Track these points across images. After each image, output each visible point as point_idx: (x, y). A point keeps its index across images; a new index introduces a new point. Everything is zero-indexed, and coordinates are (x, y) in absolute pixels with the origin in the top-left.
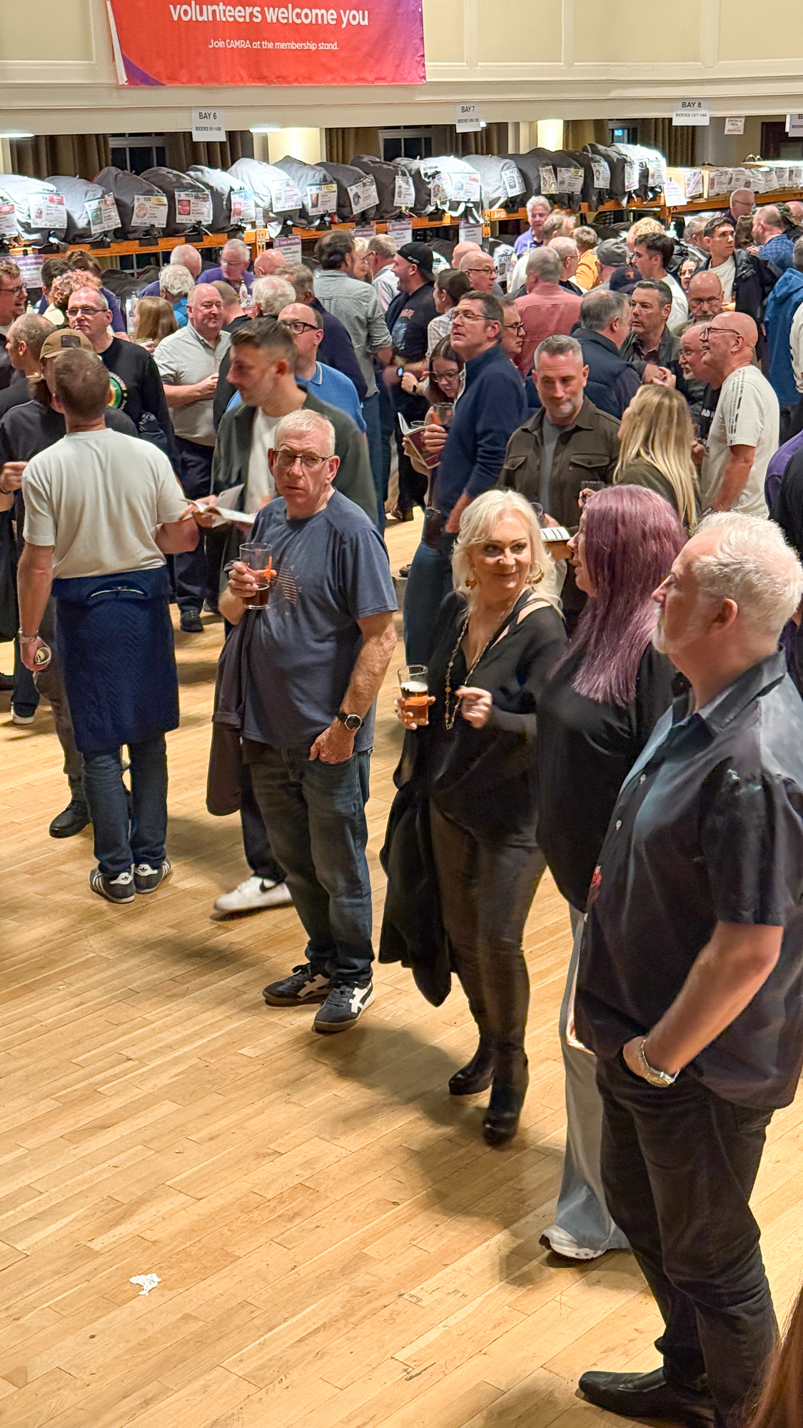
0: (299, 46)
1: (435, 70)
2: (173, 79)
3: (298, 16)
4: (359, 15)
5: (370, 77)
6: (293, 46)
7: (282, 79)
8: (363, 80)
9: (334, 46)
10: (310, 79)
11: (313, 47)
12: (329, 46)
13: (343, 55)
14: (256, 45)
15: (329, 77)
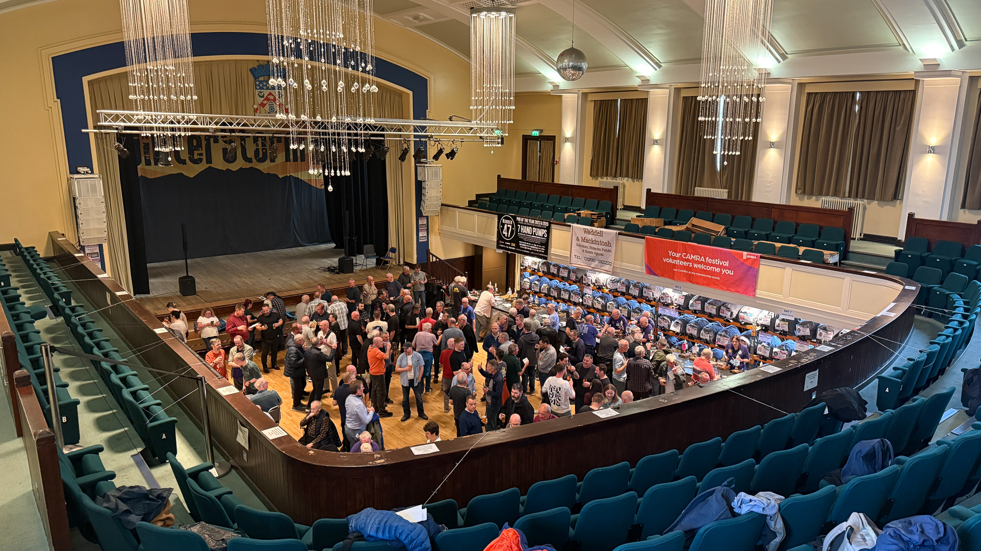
0: (705, 276)
1: (759, 293)
2: (663, 276)
3: (705, 267)
4: (729, 272)
5: (732, 290)
6: (702, 275)
7: (698, 284)
8: (730, 290)
9: (718, 278)
10: (708, 285)
11: (710, 277)
12: (716, 278)
14: (690, 272)
15: (715, 286)
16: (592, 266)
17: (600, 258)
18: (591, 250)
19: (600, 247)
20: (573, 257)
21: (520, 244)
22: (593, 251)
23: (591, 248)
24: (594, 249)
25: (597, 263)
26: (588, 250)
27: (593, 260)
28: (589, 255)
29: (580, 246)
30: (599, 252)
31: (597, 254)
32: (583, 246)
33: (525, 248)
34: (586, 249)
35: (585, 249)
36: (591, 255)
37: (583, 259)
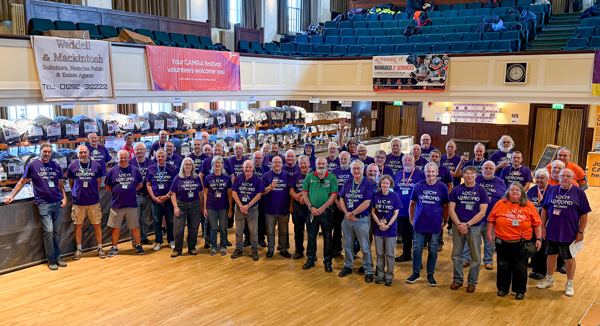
1: (244, 86)
3: (205, 71)
4: (222, 72)
5: (225, 88)
6: (203, 79)
7: (199, 89)
10: (208, 89)
11: (208, 80)
12: (213, 80)
13: (217, 82)
14: (192, 79)
15: (213, 88)
16: (74, 96)
17: (89, 81)
18: (72, 72)
19: (86, 65)
22: (77, 72)
23: (73, 68)
24: (78, 69)
25: (82, 89)
26: (67, 72)
27: (75, 87)
28: (68, 81)
29: (51, 68)
30: (87, 73)
31: (84, 76)
32: (57, 68)
34: (64, 71)
35: (61, 72)
36: (73, 79)
37: (58, 89)
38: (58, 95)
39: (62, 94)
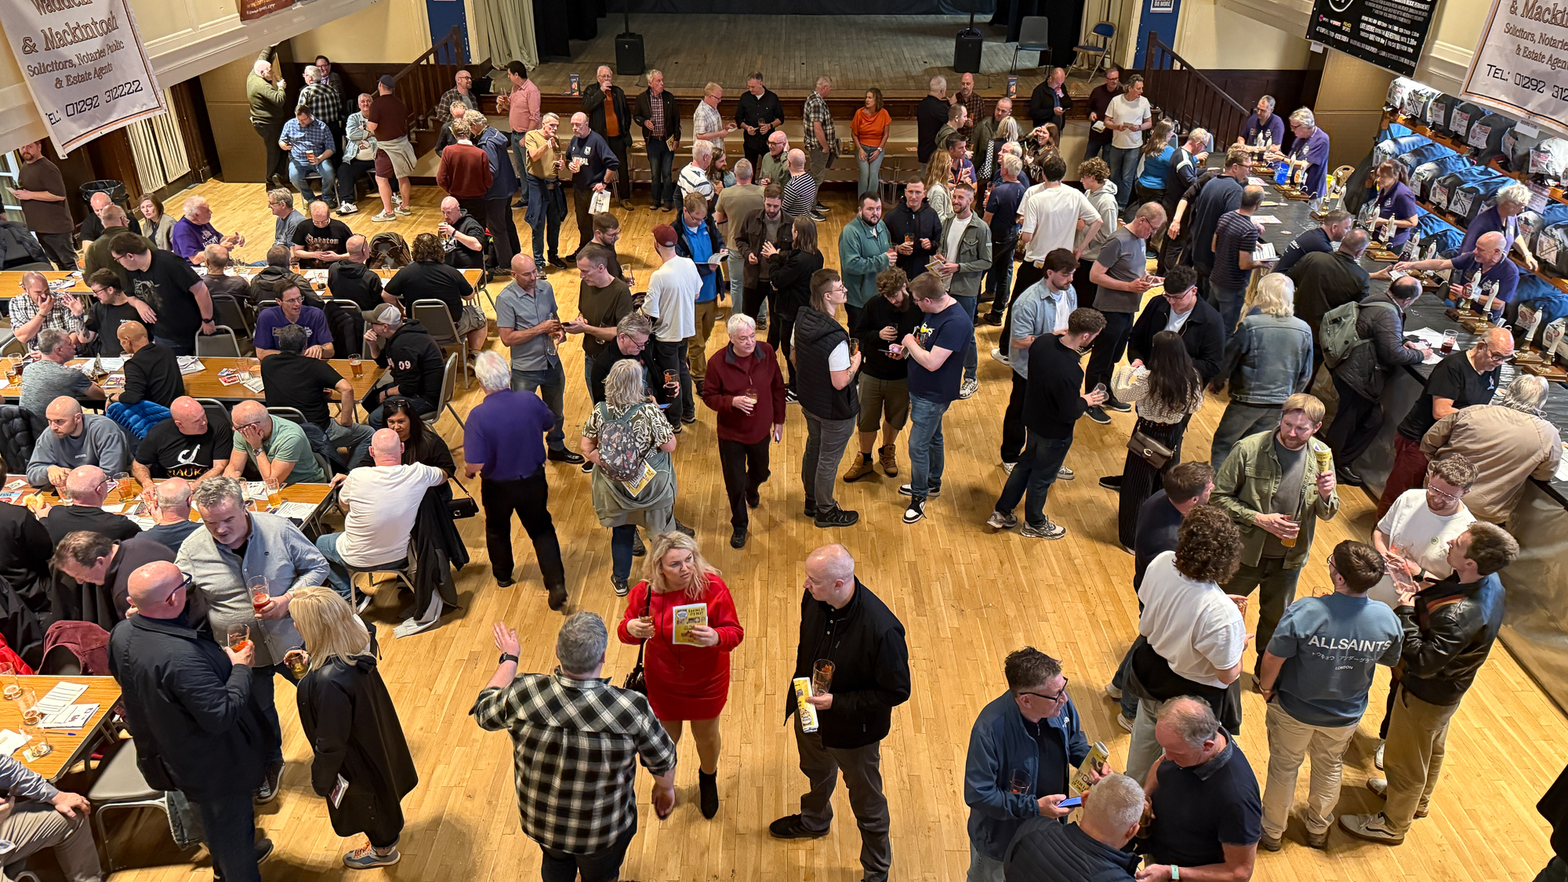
16: (1529, 107)
18: (1540, 48)
20: (1483, 68)
21: (1363, 26)
22: (1548, 51)
23: (1544, 39)
24: (1552, 43)
25: (1547, 94)
26: (1531, 46)
27: (1533, 83)
28: (1529, 67)
29: (1512, 30)
31: (1554, 64)
32: (1521, 33)
33: (1372, 37)
34: (1528, 43)
35: (1524, 43)
36: (1536, 65)
37: (1511, 81)
38: (1507, 96)
39: (1514, 96)
